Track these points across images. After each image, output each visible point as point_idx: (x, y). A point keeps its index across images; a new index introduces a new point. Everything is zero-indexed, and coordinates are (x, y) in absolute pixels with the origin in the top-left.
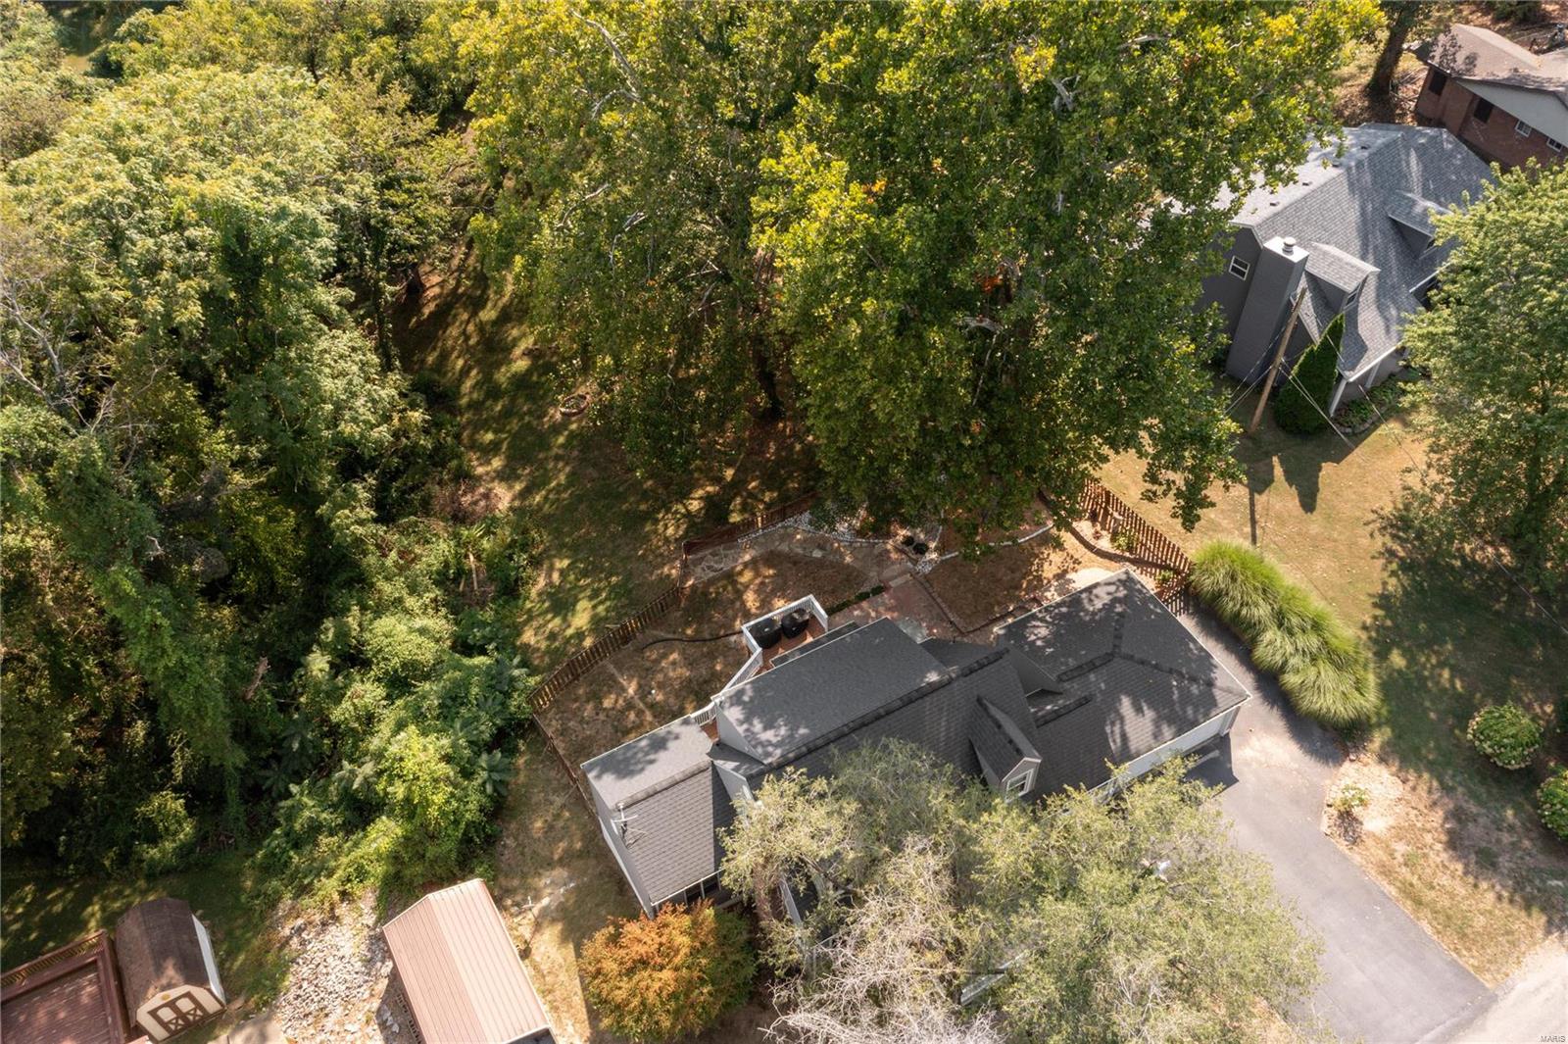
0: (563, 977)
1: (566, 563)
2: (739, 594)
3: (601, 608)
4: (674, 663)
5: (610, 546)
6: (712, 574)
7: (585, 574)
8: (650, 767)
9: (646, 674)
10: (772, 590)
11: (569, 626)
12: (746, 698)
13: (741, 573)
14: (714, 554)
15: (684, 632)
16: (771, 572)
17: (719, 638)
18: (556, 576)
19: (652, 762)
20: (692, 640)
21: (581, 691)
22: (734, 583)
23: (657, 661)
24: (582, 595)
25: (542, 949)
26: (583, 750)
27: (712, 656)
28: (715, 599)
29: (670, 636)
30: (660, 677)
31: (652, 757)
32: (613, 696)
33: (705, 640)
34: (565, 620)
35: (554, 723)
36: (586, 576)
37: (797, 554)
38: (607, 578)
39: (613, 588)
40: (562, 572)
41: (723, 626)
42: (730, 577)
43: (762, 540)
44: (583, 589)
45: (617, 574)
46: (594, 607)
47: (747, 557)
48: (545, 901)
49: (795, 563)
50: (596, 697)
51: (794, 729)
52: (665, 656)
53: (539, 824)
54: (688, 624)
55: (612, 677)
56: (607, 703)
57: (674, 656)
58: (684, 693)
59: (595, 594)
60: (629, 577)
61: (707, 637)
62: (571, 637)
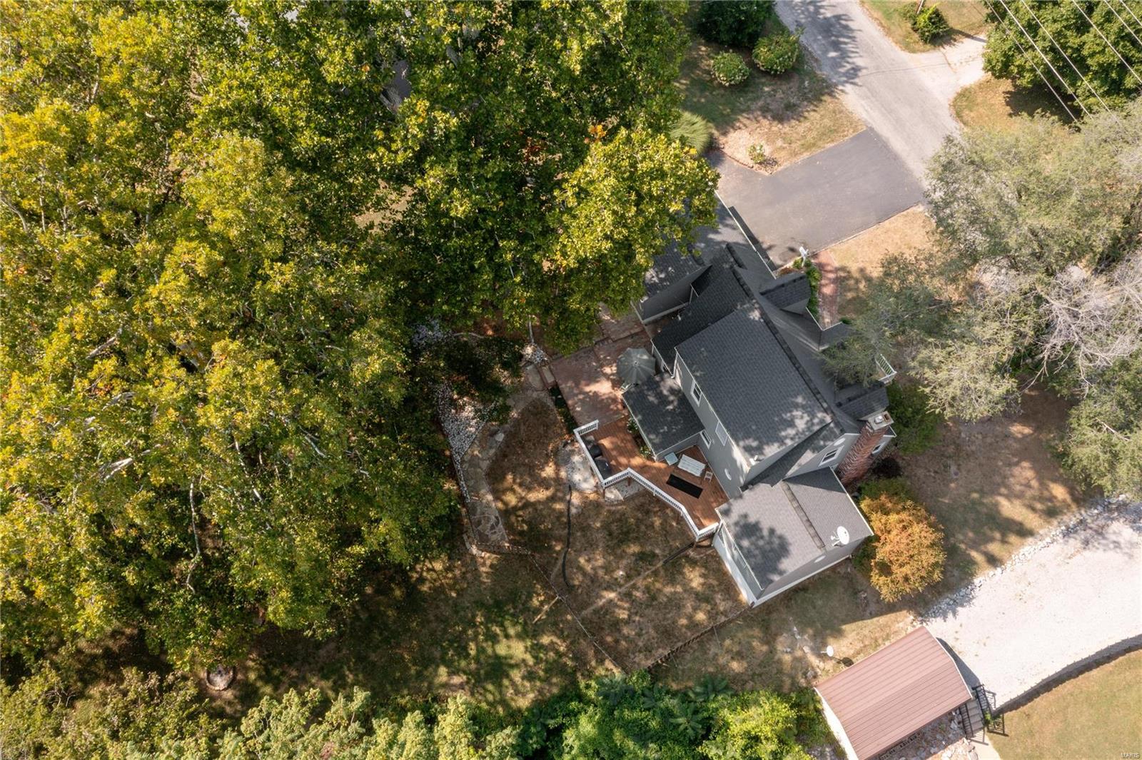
0: (866, 632)
1: (443, 670)
2: (527, 505)
3: (512, 631)
4: (589, 561)
5: (434, 625)
6: (501, 526)
7: (463, 651)
8: (779, 532)
9: (595, 583)
10: (531, 475)
11: (524, 661)
12: (755, 444)
13: (505, 504)
14: (479, 523)
15: (558, 553)
16: (510, 477)
17: (569, 521)
18: (456, 680)
19: (772, 531)
20: (568, 544)
21: (609, 639)
22: (515, 509)
23: (585, 574)
24: (490, 651)
25: (844, 649)
26: (667, 633)
27: (585, 529)
28: (529, 523)
29: (560, 562)
30: (601, 572)
31: (765, 533)
32: (617, 610)
33: (569, 534)
34: (516, 666)
35: (637, 660)
36: (465, 648)
37: (496, 454)
38: (475, 626)
39: (489, 620)
40: (450, 674)
41: (558, 518)
42: (507, 512)
43: (472, 483)
44: (481, 650)
45: (474, 616)
46: (507, 636)
47: (490, 497)
48: (806, 649)
49: (505, 456)
50: (616, 625)
51: (796, 406)
52: (580, 569)
53: (735, 666)
54: (550, 548)
55: (596, 612)
56: (623, 615)
57: (582, 560)
58: (619, 552)
59: (493, 639)
60: (480, 604)
61: (566, 531)
62: (536, 657)
